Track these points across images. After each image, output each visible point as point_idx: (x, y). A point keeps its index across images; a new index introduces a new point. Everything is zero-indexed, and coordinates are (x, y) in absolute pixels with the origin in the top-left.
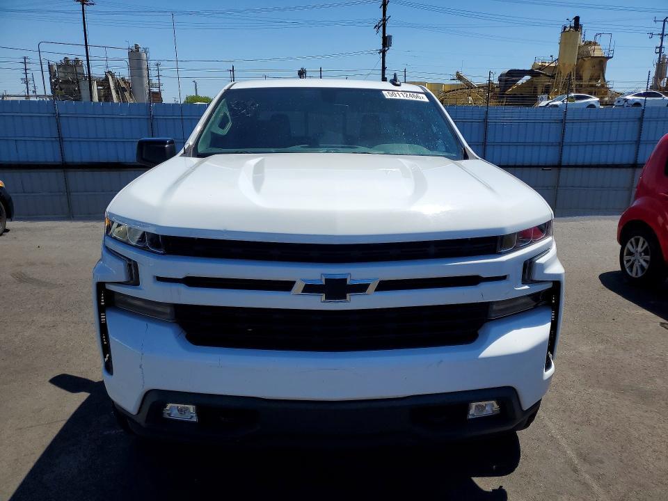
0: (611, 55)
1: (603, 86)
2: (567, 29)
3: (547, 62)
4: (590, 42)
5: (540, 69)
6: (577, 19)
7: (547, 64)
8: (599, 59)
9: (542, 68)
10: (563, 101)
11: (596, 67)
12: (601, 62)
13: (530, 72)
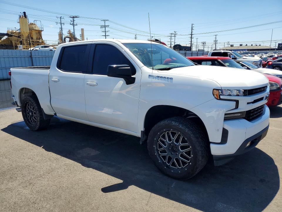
0: (42, 30)
1: (43, 42)
2: (21, 17)
3: (14, 30)
4: (32, 24)
5: (11, 33)
6: (24, 13)
7: (14, 32)
8: (38, 31)
9: (12, 33)
10: (39, 48)
11: (38, 34)
12: (39, 32)
13: (7, 34)
